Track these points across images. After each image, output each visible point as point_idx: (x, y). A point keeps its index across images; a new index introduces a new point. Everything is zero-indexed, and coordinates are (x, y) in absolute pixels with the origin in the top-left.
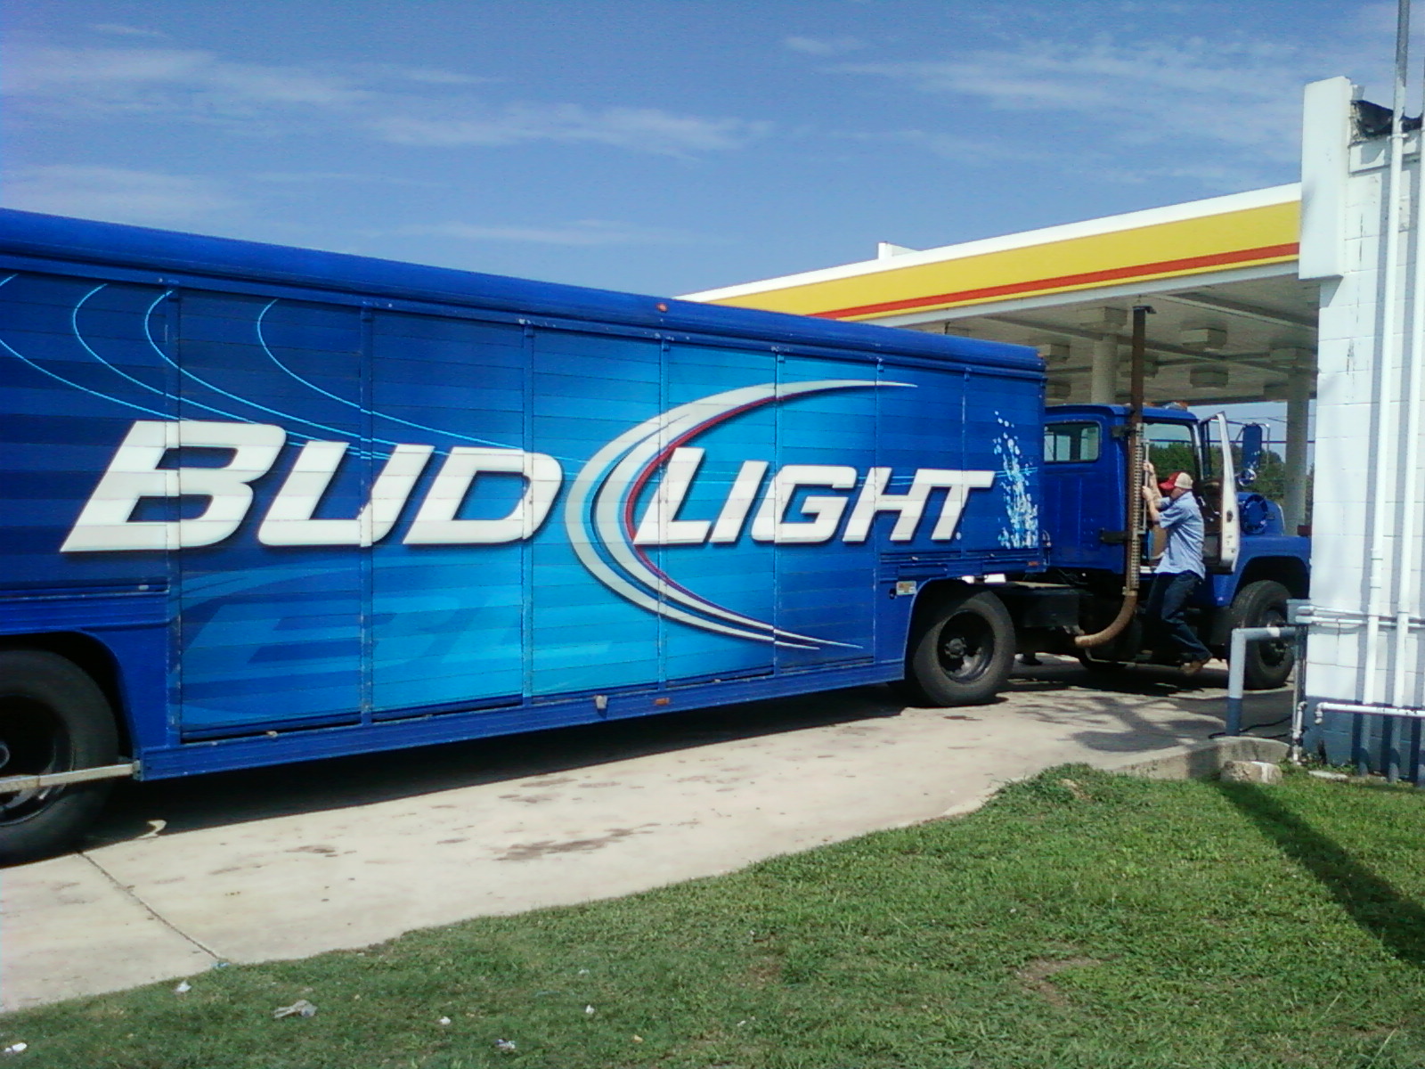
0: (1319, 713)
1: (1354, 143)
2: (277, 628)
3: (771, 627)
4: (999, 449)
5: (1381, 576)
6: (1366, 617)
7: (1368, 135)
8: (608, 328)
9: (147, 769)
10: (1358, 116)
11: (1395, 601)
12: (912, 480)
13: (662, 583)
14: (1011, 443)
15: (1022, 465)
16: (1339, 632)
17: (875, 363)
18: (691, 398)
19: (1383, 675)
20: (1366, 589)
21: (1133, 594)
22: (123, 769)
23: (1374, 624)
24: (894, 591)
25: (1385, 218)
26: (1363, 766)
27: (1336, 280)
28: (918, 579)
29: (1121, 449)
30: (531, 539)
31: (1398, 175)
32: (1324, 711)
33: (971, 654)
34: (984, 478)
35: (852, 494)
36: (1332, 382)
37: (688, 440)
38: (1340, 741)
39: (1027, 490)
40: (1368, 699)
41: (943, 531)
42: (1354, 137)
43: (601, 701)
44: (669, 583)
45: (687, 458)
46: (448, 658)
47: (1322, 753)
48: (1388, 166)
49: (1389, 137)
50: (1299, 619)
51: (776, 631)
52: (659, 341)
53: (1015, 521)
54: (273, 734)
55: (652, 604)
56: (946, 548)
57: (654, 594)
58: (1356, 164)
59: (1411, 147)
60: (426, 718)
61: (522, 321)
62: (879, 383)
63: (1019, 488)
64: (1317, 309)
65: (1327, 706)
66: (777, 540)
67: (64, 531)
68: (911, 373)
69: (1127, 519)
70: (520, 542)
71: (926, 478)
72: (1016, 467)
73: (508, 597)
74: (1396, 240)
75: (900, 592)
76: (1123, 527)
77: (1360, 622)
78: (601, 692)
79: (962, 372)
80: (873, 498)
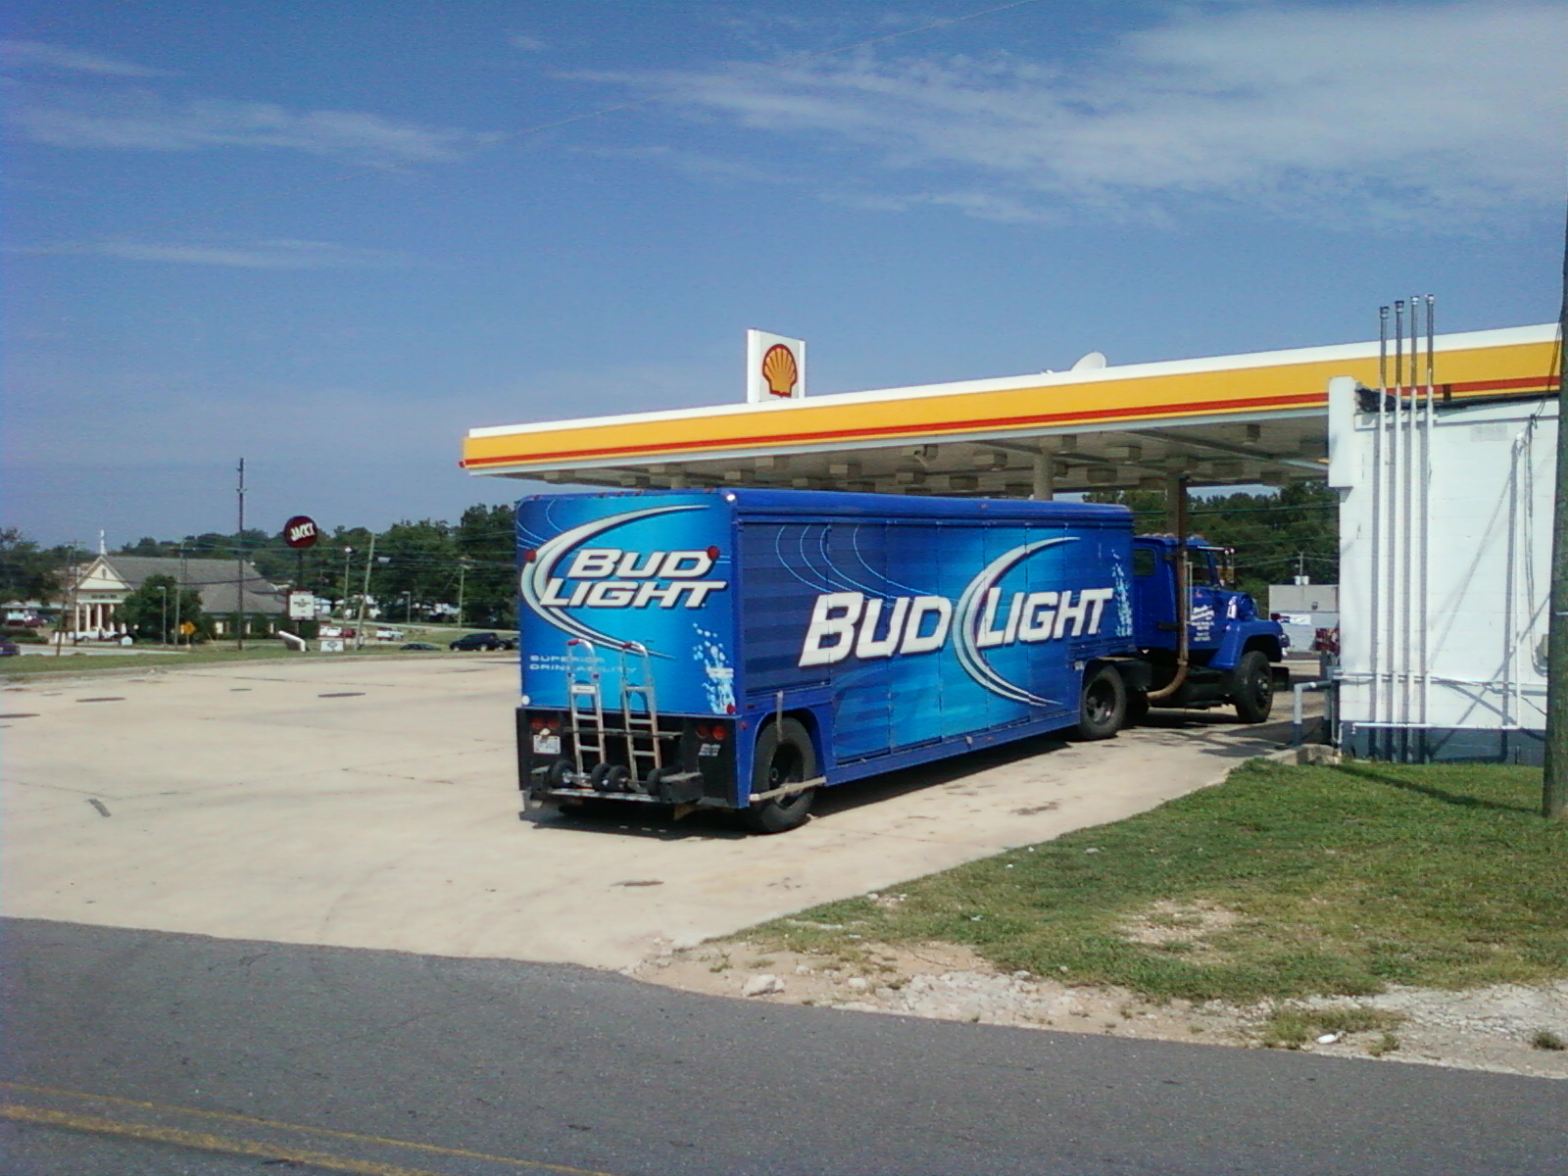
0: (1354, 729)
1: (1358, 413)
2: (863, 703)
3: (1026, 693)
4: (1114, 574)
5: (1382, 653)
6: (1374, 675)
7: (1365, 411)
8: (967, 522)
9: (828, 780)
10: (1359, 399)
11: (1390, 664)
12: (1079, 598)
13: (988, 669)
14: (1119, 569)
15: (1125, 583)
16: (1358, 683)
17: (1064, 527)
18: (996, 558)
19: (1385, 706)
20: (1374, 660)
21: (1185, 663)
22: (822, 780)
23: (1379, 679)
24: (1074, 668)
25: (1377, 457)
26: (1377, 756)
27: (1349, 489)
28: (1084, 659)
29: (1171, 568)
30: (943, 647)
31: (1384, 435)
32: (1356, 727)
33: (1099, 706)
34: (1108, 593)
35: (1056, 608)
36: (1349, 546)
37: (994, 584)
38: (1363, 744)
39: (1128, 598)
40: (1378, 719)
41: (1093, 630)
42: (1358, 410)
43: (970, 740)
44: (991, 670)
45: (995, 593)
46: (918, 716)
47: (1354, 751)
48: (1377, 428)
49: (1377, 414)
50: (1336, 677)
51: (1030, 695)
52: (983, 527)
53: (1122, 619)
54: (864, 761)
55: (983, 681)
56: (1095, 639)
57: (984, 675)
58: (1359, 425)
59: (1390, 420)
60: (908, 751)
61: (937, 523)
62: (1066, 539)
63: (1124, 598)
64: (1339, 503)
65: (1357, 724)
66: (1029, 640)
67: (799, 656)
68: (1079, 530)
69: (1178, 614)
70: (939, 650)
71: (1087, 595)
72: (1122, 584)
73: (935, 681)
74: (1384, 470)
75: (1077, 668)
76: (1175, 619)
77: (1370, 678)
78: (969, 734)
79: (1099, 527)
80: (1065, 612)
